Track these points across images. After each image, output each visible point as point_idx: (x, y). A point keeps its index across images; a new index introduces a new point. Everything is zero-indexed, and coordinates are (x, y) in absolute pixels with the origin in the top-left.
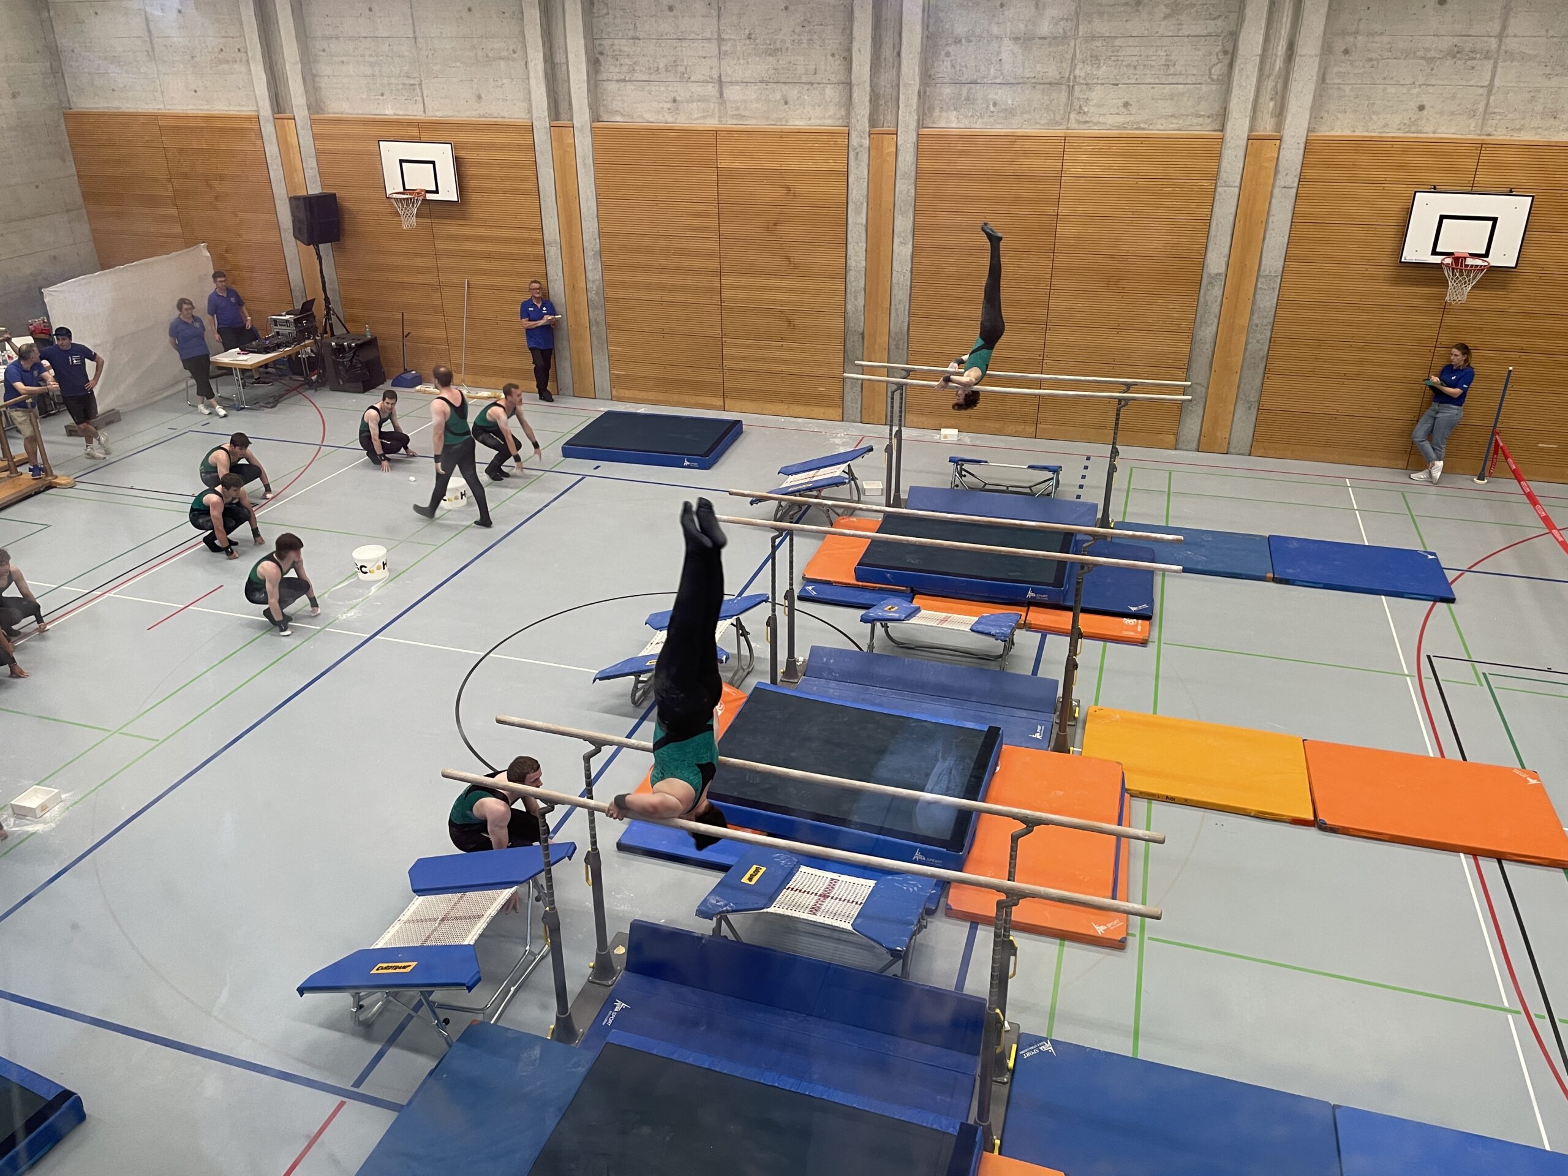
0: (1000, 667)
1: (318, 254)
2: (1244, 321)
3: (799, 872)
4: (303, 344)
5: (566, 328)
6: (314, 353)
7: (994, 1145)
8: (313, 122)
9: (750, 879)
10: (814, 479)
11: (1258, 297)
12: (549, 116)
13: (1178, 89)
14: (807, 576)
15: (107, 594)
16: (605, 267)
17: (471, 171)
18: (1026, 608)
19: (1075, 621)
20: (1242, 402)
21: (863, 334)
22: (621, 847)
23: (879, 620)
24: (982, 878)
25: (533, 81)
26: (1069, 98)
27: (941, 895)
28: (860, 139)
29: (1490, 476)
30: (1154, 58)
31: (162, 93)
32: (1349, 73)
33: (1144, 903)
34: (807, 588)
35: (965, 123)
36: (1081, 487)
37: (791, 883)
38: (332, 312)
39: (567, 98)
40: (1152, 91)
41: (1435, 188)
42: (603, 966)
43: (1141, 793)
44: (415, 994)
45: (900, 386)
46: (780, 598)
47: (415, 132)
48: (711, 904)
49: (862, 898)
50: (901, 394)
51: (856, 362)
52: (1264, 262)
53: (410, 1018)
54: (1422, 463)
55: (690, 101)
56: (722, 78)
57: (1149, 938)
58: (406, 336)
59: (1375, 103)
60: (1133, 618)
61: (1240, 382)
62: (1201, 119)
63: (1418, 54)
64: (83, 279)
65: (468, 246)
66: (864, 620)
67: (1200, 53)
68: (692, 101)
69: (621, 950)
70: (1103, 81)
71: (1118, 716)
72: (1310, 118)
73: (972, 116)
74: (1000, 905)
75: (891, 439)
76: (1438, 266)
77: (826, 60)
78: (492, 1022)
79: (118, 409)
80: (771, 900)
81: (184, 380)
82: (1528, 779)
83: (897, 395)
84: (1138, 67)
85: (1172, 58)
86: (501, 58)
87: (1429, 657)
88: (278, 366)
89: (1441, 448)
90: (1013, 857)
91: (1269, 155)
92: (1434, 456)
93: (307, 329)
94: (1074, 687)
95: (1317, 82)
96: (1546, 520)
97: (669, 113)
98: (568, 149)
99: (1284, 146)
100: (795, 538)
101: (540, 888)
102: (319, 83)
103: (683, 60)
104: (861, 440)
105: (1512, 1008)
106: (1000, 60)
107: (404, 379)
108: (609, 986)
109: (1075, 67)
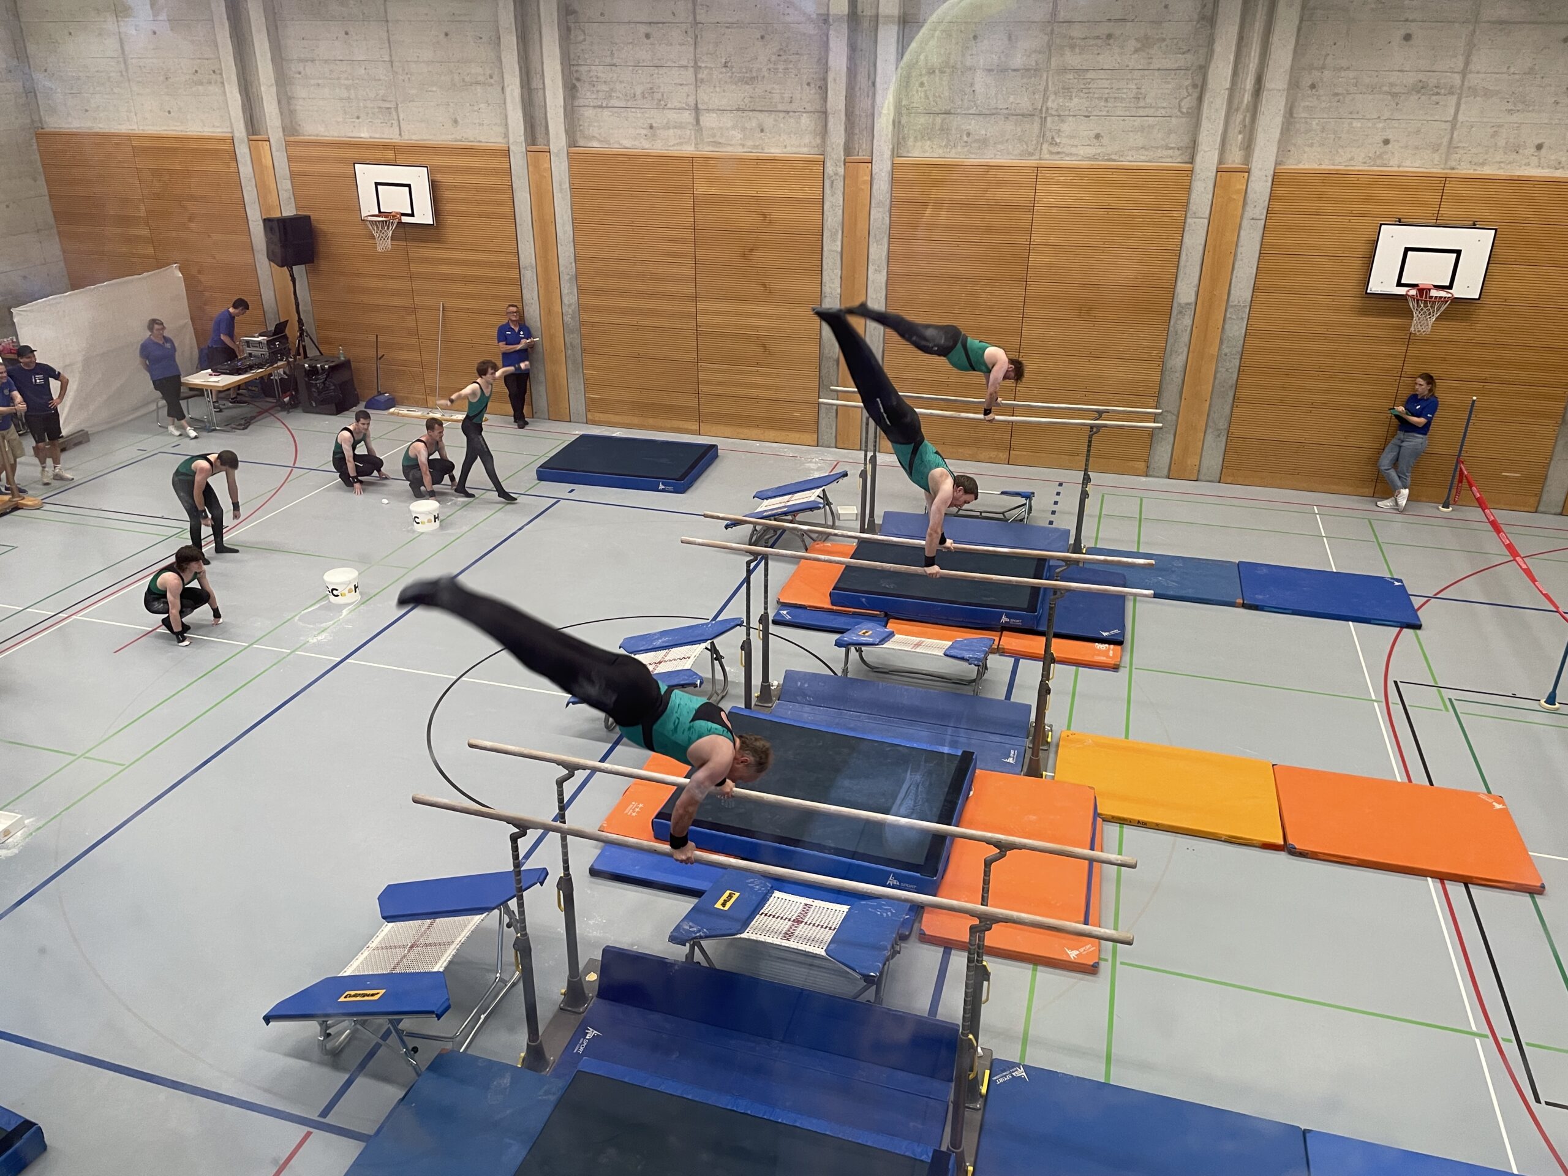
0: (974, 691)
1: (292, 276)
2: (1213, 351)
3: (772, 898)
4: (275, 365)
5: (541, 350)
6: (286, 375)
7: (966, 1172)
8: (288, 144)
9: (724, 905)
10: (789, 503)
11: (1227, 326)
12: (526, 140)
13: (1148, 121)
14: (782, 600)
15: (74, 617)
16: (581, 291)
17: (447, 194)
18: (999, 633)
19: (1048, 646)
20: (1211, 430)
22: (594, 872)
23: (853, 644)
24: (954, 903)
25: (509, 107)
26: (1041, 129)
27: (914, 920)
28: (835, 168)
29: (1454, 504)
30: (1125, 91)
31: (136, 114)
32: (1316, 108)
33: (1116, 929)
34: (782, 612)
35: (939, 152)
36: (1053, 513)
37: (765, 908)
38: (305, 334)
39: (544, 122)
40: (1122, 122)
41: (1400, 221)
42: (575, 992)
43: (1113, 817)
44: (383, 1022)
46: (755, 622)
47: (390, 155)
48: (684, 929)
49: (836, 923)
51: (831, 388)
52: (1232, 292)
53: (378, 1046)
54: (1389, 492)
55: (667, 127)
56: (699, 105)
57: (1121, 963)
58: (380, 359)
59: (1341, 137)
60: (1105, 643)
61: (1209, 410)
62: (1171, 151)
63: (1385, 89)
64: (52, 299)
65: (444, 269)
66: (838, 644)
67: (1170, 86)
68: (669, 128)
69: (593, 977)
70: (1075, 113)
71: (1090, 741)
72: (1278, 152)
73: (946, 146)
74: (973, 930)
75: (865, 464)
76: (1403, 298)
77: (802, 89)
78: (461, 1051)
79: (86, 429)
80: (745, 924)
81: (153, 401)
82: (1494, 804)
84: (1109, 100)
85: (1143, 91)
86: (477, 83)
87: (1396, 682)
88: (250, 388)
89: (1406, 476)
90: (986, 882)
91: (1238, 187)
92: (1399, 483)
93: (280, 351)
94: (1047, 712)
95: (1284, 117)
96: (1510, 547)
97: (647, 139)
98: (545, 174)
99: (1252, 178)
100: (770, 563)
101: (512, 914)
102: (296, 105)
103: (659, 87)
104: (836, 465)
105: (1479, 1032)
106: (974, 91)
107: (378, 401)
108: (580, 1013)
109: (1048, 99)
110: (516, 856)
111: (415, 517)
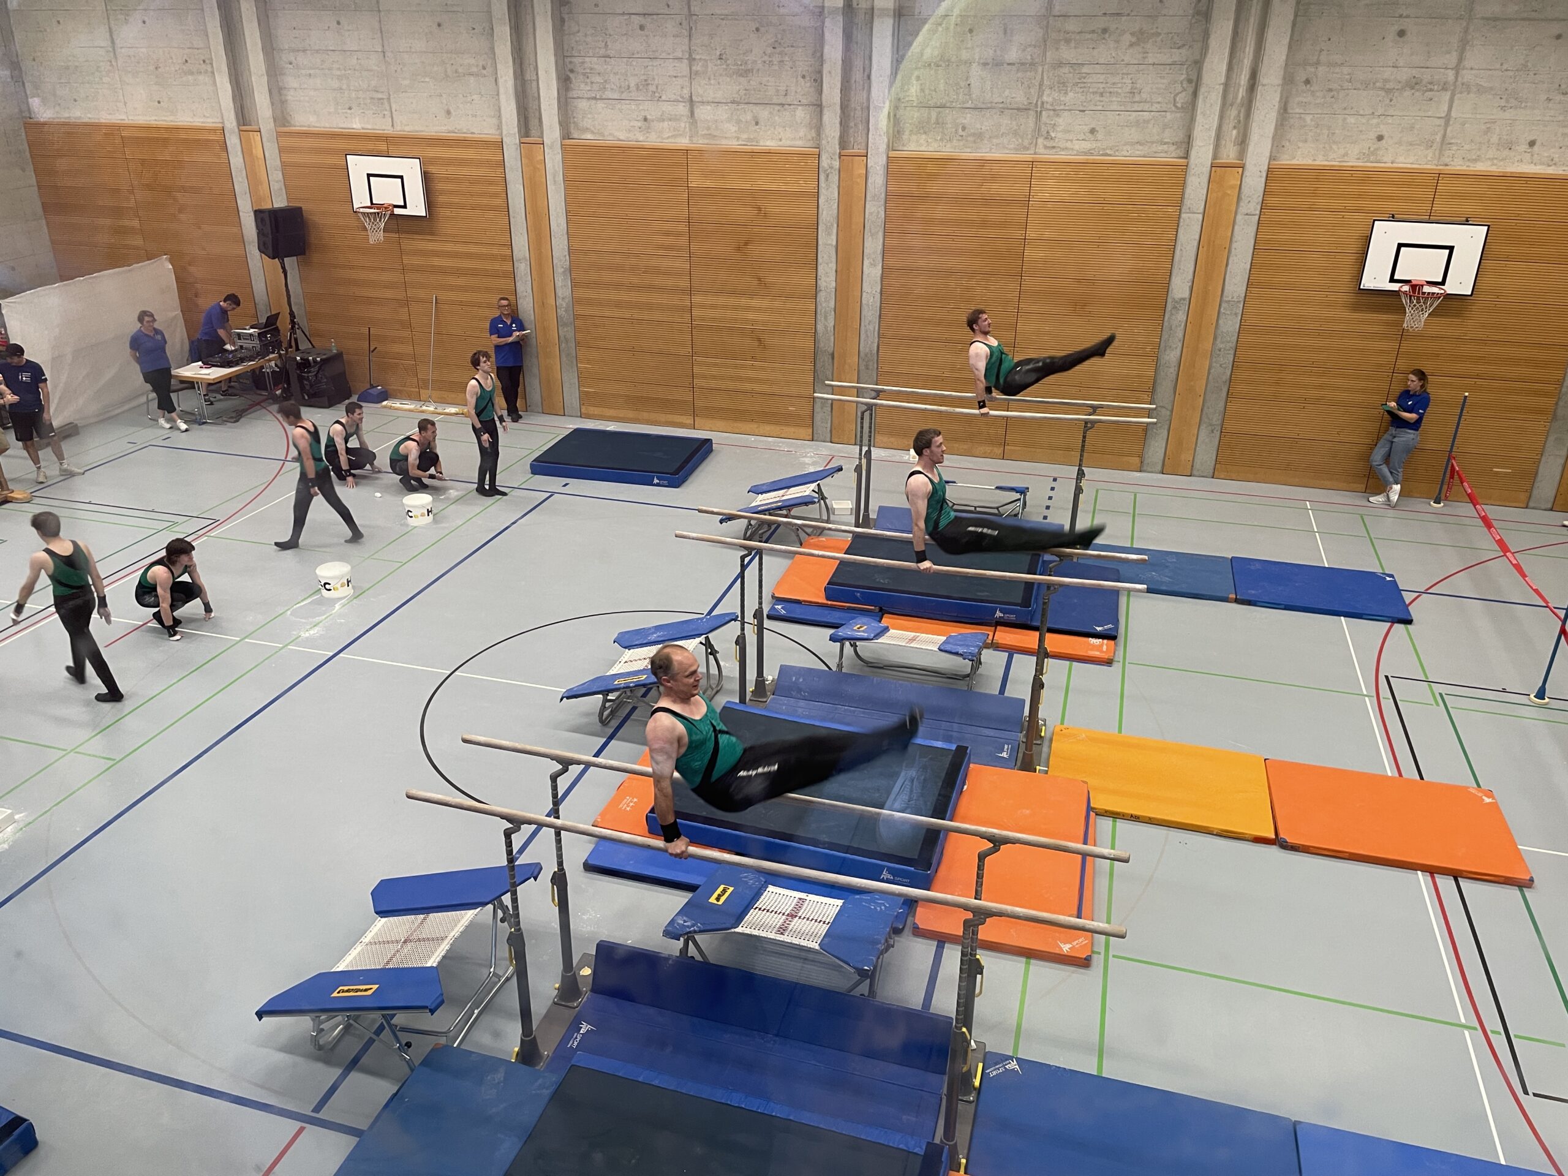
0: (968, 686)
1: (283, 268)
2: (1207, 346)
3: (766, 892)
4: (267, 358)
5: (535, 343)
6: (278, 368)
7: (960, 1164)
8: (279, 135)
9: (718, 899)
10: (784, 498)
11: (1221, 322)
12: (519, 131)
13: (1143, 116)
14: (776, 595)
16: (575, 285)
17: (439, 186)
18: (994, 628)
19: (1041, 640)
20: (1205, 425)
21: (833, 355)
22: (589, 867)
23: (848, 639)
24: (949, 897)
25: (502, 97)
26: (1037, 123)
27: (908, 914)
28: (829, 161)
29: (1446, 500)
30: (1120, 85)
31: (125, 103)
32: (1310, 103)
33: (1108, 922)
34: (776, 607)
35: (934, 146)
36: (1048, 508)
37: (758, 903)
38: (297, 326)
39: (537, 114)
40: (1117, 117)
41: (1393, 217)
42: (569, 989)
43: (1106, 811)
44: (376, 1017)
45: (870, 407)
46: (749, 617)
47: (383, 145)
48: (678, 924)
49: (829, 917)
50: (871, 415)
51: (826, 382)
52: (1227, 287)
53: (371, 1041)
55: (661, 119)
56: (694, 98)
57: (1114, 956)
58: (372, 352)
59: (1334, 133)
60: (1099, 638)
61: (1203, 405)
62: (1165, 146)
63: (1378, 84)
64: (41, 290)
65: (437, 261)
66: (833, 639)
67: (1165, 81)
68: (663, 120)
69: (587, 971)
70: (1070, 108)
71: (1084, 736)
72: (1272, 147)
73: (941, 140)
74: (967, 924)
75: (860, 459)
76: (1396, 293)
77: (797, 81)
78: (455, 1045)
79: (77, 423)
80: (739, 919)
81: (142, 394)
82: (1484, 797)
83: (867, 414)
84: (1104, 94)
85: (1138, 86)
86: (471, 74)
87: (1387, 677)
88: (241, 381)
89: (1398, 472)
90: (980, 876)
91: (1232, 183)
92: (1391, 479)
93: (271, 343)
94: (1040, 706)
95: (1279, 112)
96: (1501, 543)
97: (640, 132)
98: (538, 166)
99: (1246, 173)
100: (764, 557)
101: (505, 908)
102: (286, 95)
103: (654, 79)
104: (831, 460)
105: (1468, 1025)
106: (969, 85)
107: (370, 394)
108: (575, 1008)
109: (1043, 93)
110: (509, 852)
111: (409, 511)
